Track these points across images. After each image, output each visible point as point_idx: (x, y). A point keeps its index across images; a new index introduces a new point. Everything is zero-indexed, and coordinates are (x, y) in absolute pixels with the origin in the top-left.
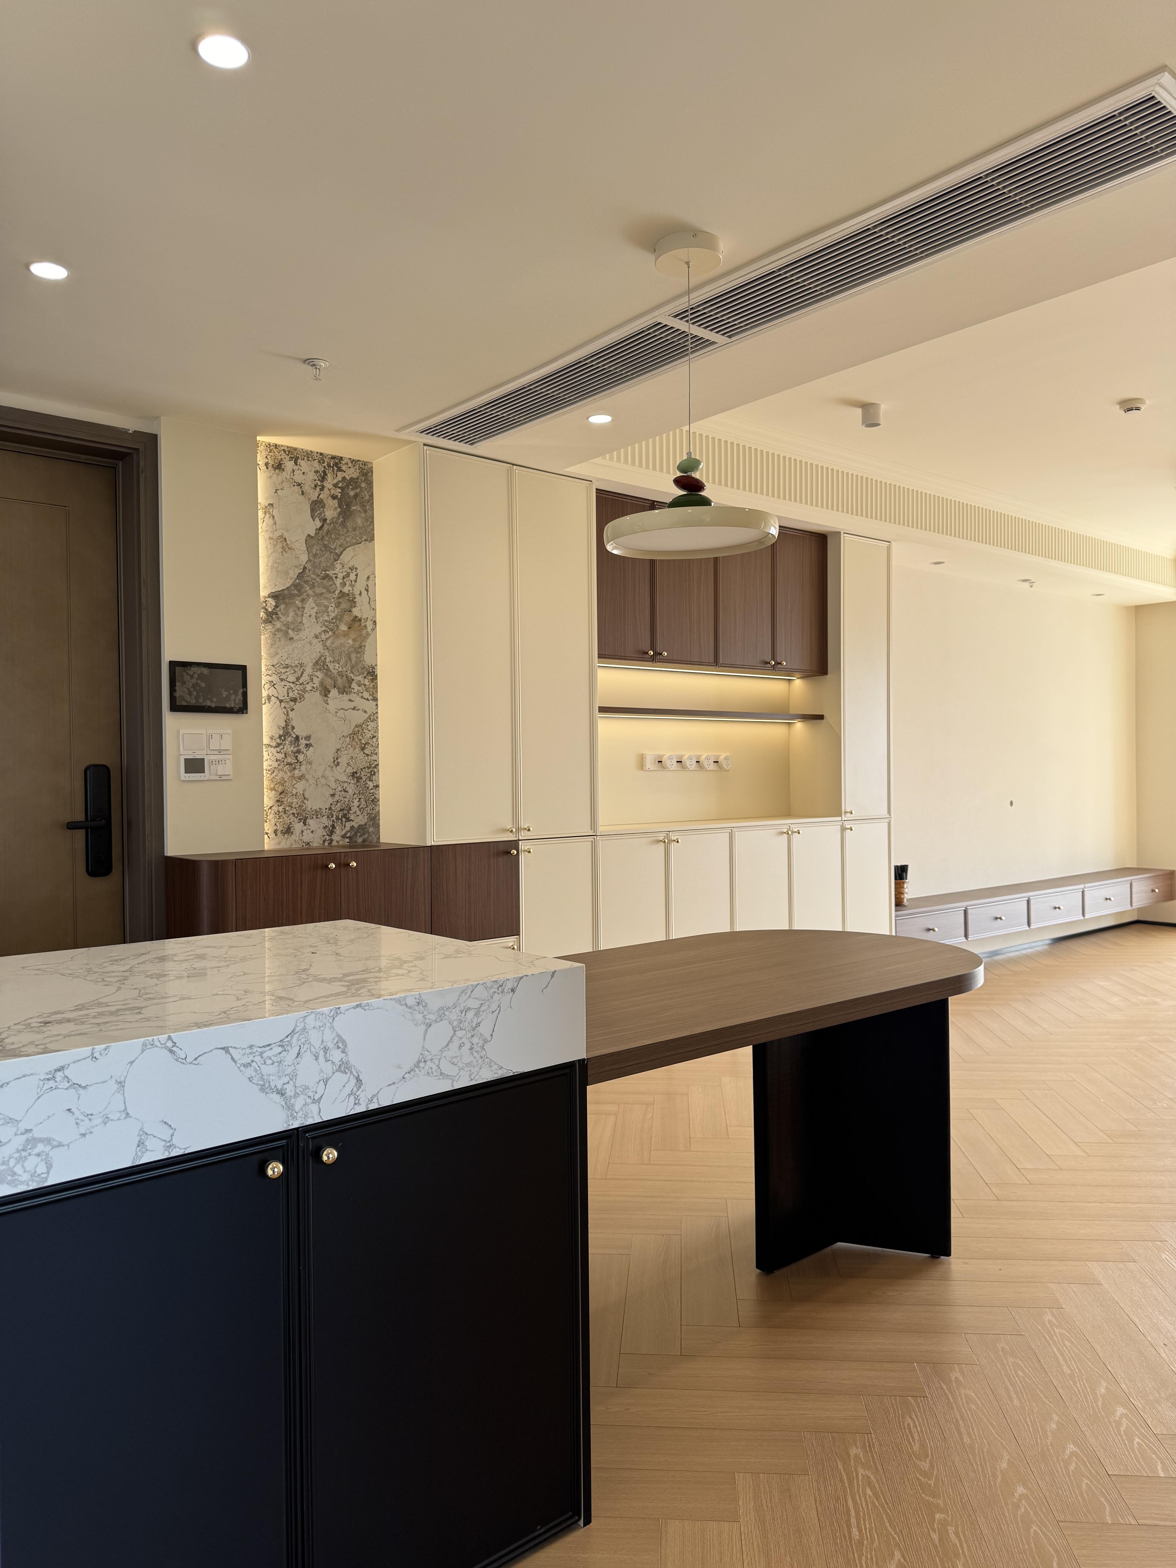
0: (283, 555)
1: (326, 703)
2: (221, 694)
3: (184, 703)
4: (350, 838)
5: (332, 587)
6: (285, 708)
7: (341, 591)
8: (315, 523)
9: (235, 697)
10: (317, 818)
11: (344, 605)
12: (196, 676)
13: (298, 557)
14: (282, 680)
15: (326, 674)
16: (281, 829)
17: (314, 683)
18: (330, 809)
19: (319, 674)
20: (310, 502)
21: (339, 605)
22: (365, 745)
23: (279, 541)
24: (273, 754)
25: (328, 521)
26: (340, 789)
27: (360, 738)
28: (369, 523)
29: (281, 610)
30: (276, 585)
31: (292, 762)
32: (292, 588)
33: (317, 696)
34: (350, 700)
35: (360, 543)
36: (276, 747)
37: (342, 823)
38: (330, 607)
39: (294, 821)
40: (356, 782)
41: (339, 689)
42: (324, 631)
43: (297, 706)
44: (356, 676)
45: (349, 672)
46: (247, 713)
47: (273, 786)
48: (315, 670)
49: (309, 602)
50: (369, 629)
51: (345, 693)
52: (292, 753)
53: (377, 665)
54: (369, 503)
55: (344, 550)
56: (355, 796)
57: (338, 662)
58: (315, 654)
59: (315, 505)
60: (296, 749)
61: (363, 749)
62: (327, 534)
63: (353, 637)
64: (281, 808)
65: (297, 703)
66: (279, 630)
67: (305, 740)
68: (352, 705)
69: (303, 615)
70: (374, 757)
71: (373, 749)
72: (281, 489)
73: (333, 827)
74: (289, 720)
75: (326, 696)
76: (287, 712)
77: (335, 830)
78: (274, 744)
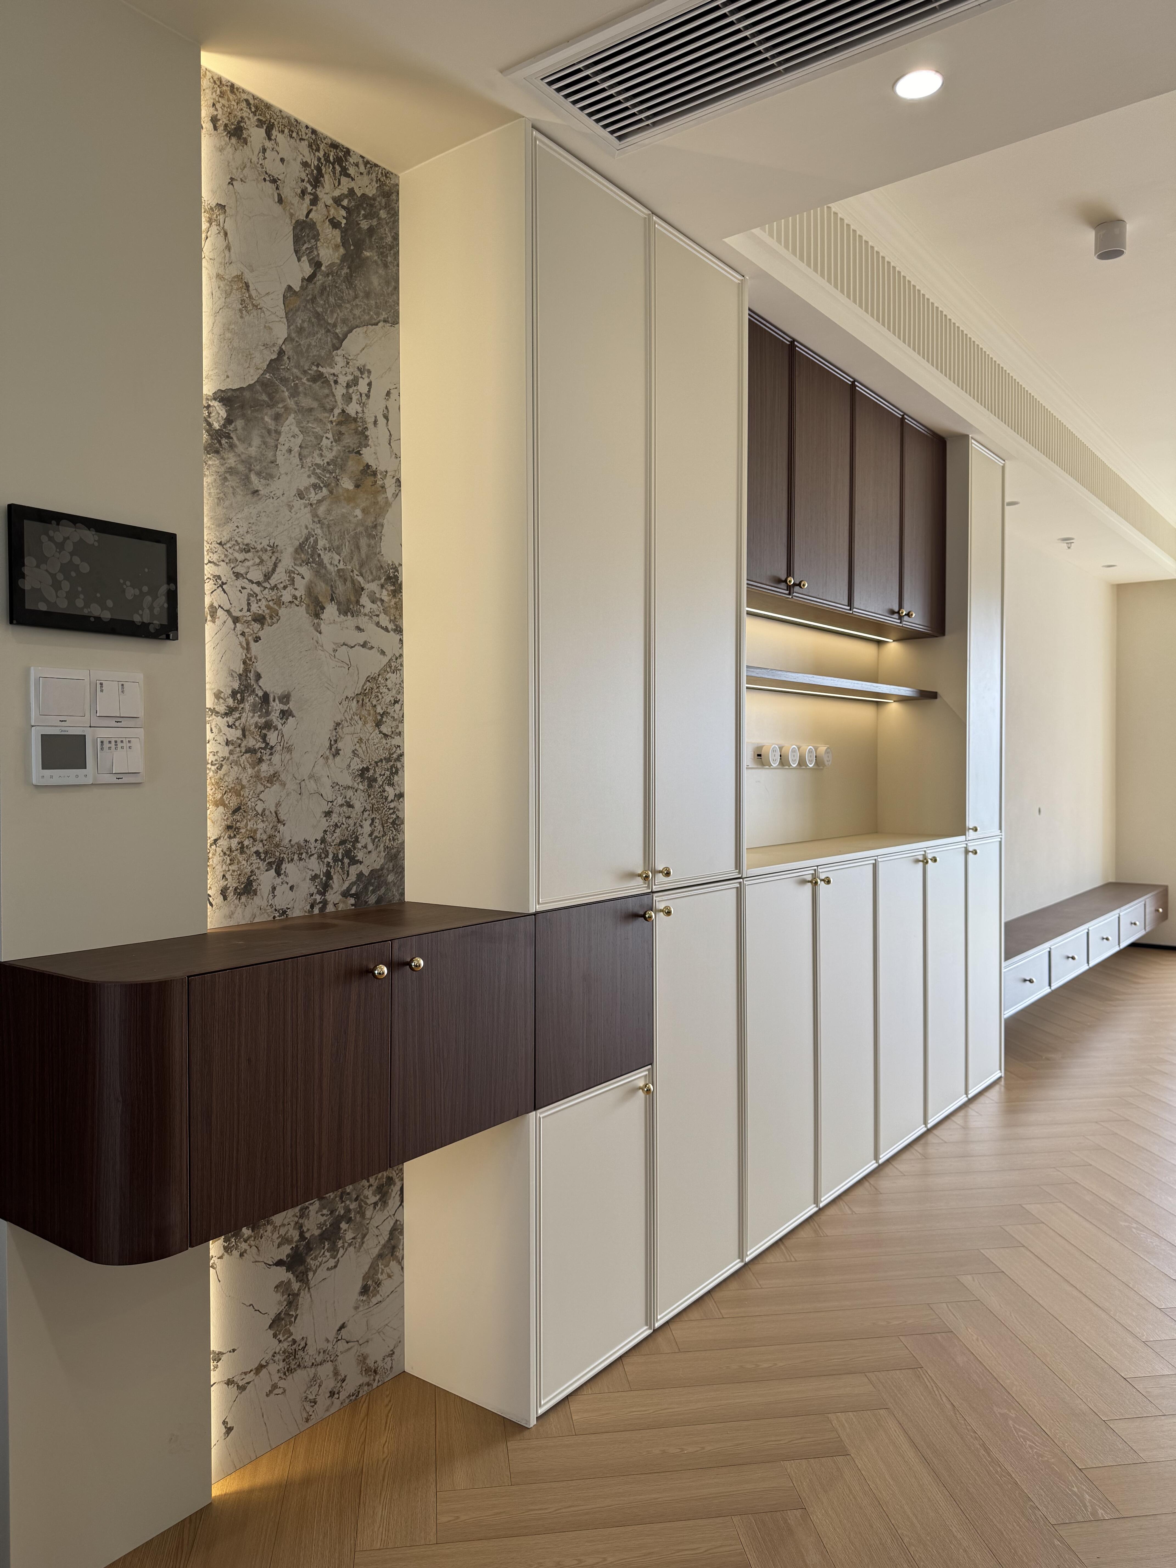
0: (242, 317)
1: (317, 631)
2: (124, 591)
3: (43, 607)
4: (356, 896)
5: (327, 400)
6: (243, 634)
7: (343, 411)
8: (300, 265)
9: (153, 601)
10: (300, 859)
11: (349, 440)
12: (69, 547)
13: (270, 328)
14: (237, 575)
15: (317, 573)
16: (235, 885)
17: (296, 589)
18: (323, 841)
19: (304, 570)
20: (294, 221)
21: (339, 438)
22: (382, 716)
23: (235, 287)
24: (220, 731)
25: (323, 268)
26: (340, 800)
27: (374, 703)
28: (390, 289)
29: (236, 430)
30: (228, 377)
31: (257, 747)
32: (258, 387)
33: (300, 615)
34: (358, 628)
35: (376, 324)
36: (226, 714)
37: (343, 868)
38: (324, 438)
39: (258, 868)
40: (366, 787)
41: (339, 604)
42: (315, 486)
43: (265, 632)
44: (368, 582)
45: (356, 572)
46: (176, 638)
47: (220, 796)
48: (298, 562)
49: (287, 422)
50: (390, 492)
51: (349, 614)
52: (256, 727)
53: (401, 565)
54: (392, 252)
55: (350, 331)
56: (366, 814)
57: (338, 550)
58: (297, 530)
59: (301, 230)
60: (263, 720)
61: (378, 724)
62: (322, 293)
63: (363, 505)
64: (234, 843)
65: (265, 627)
66: (231, 471)
67: (281, 702)
68: (361, 638)
69: (276, 446)
70: (396, 741)
71: (394, 724)
72: (242, 180)
73: (328, 875)
74: (250, 660)
75: (317, 616)
76: (248, 644)
77: (331, 882)
78: (222, 709)
